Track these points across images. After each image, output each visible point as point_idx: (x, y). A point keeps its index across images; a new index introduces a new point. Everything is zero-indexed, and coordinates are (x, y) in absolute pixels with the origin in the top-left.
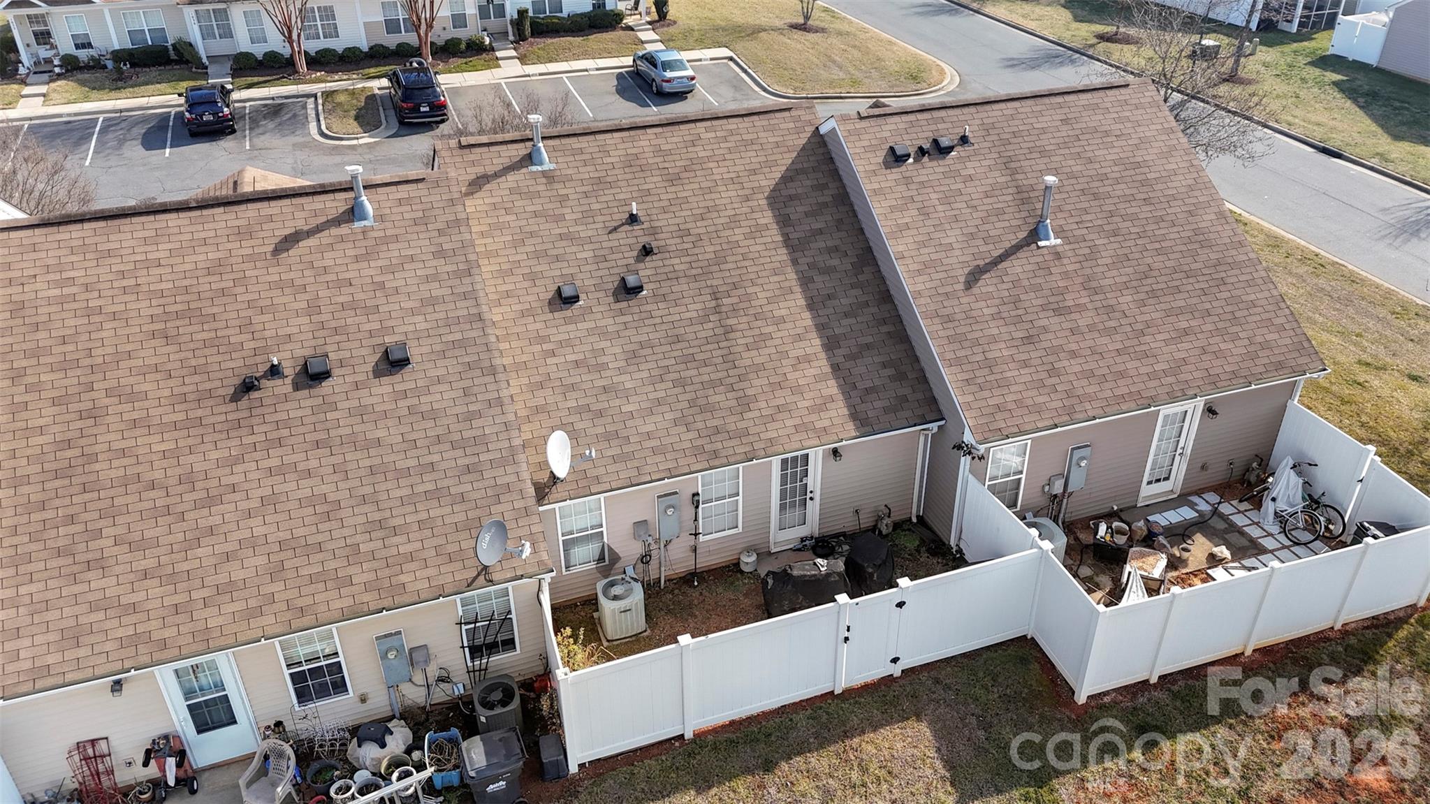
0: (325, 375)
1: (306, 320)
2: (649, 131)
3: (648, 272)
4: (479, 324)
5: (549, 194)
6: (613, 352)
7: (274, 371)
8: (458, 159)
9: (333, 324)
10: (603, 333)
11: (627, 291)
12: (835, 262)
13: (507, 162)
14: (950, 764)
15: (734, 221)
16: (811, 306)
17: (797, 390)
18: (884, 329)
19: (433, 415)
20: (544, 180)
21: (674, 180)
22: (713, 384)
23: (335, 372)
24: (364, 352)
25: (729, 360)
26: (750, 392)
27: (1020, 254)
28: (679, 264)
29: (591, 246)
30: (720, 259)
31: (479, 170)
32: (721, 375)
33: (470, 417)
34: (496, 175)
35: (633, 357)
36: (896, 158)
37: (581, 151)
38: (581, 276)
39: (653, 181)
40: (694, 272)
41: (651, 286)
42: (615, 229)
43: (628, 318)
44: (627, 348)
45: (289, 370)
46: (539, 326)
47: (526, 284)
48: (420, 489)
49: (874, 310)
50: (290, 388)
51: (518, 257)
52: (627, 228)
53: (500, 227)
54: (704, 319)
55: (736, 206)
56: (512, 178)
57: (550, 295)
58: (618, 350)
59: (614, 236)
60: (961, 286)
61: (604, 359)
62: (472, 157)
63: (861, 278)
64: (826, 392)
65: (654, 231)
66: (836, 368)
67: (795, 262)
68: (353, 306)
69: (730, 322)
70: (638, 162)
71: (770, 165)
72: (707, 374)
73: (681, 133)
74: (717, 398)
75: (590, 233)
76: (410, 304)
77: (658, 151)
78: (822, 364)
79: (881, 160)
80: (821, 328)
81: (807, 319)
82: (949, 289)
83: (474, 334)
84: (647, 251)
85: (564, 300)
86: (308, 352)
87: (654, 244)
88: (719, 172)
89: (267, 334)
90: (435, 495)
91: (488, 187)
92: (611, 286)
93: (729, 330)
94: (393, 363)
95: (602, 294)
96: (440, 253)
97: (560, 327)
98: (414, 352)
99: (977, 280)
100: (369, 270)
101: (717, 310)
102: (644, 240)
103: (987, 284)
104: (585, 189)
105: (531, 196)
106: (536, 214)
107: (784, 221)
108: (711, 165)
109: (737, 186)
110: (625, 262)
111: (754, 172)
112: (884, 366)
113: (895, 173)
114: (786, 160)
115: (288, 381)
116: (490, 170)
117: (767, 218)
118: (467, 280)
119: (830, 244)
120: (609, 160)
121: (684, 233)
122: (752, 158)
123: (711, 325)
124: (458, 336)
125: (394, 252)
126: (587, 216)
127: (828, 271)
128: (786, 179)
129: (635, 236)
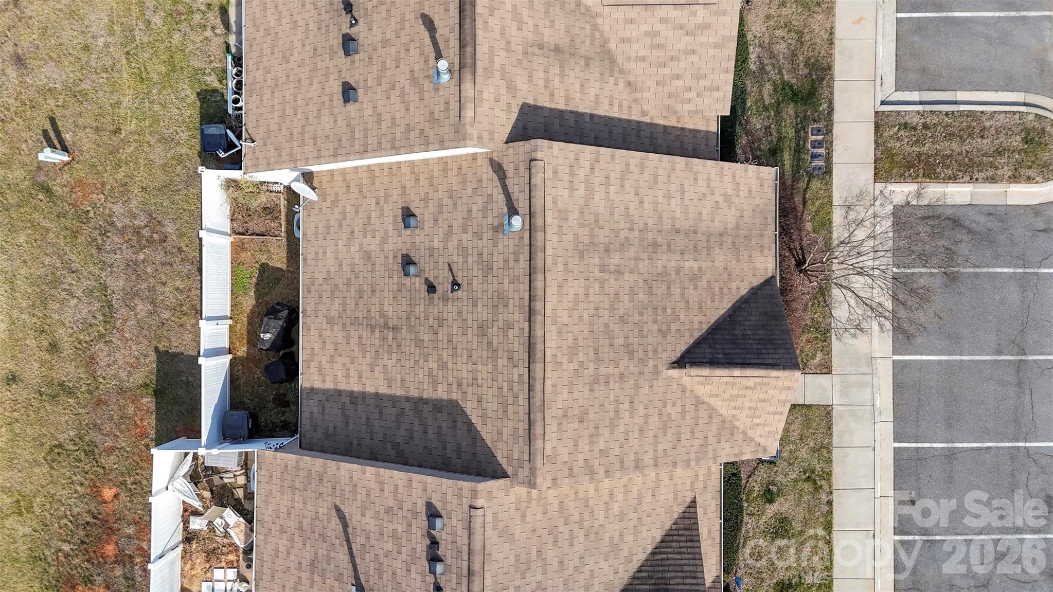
0: (347, 53)
1: (379, 39)
2: (527, 324)
3: (417, 285)
4: (362, 150)
5: (485, 225)
6: (372, 244)
7: (355, 22)
9: (375, 57)
10: (385, 240)
11: (407, 265)
12: (402, 432)
13: (514, 197)
15: (443, 366)
16: (377, 395)
17: (331, 360)
18: (355, 441)
19: (319, 116)
20: (496, 223)
21: (482, 329)
22: (344, 304)
23: (349, 59)
24: (357, 76)
25: (355, 322)
26: (336, 328)
27: (351, 568)
28: (420, 309)
29: (441, 248)
30: (418, 342)
31: (510, 173)
32: (348, 311)
33: (315, 138)
34: (504, 187)
35: (368, 256)
36: (433, 514)
37: (517, 261)
38: (422, 235)
39: (483, 313)
40: (413, 319)
41: (408, 284)
42: (451, 270)
43: (391, 260)
44: (373, 254)
45: (353, 31)
46: (395, 198)
47: (422, 194)
48: (287, 107)
49: (367, 442)
50: (344, 32)
51: (440, 192)
52: (451, 279)
53: (464, 182)
54: (382, 315)
55: (455, 372)
56: (501, 198)
57: (412, 209)
58: (373, 247)
59: (447, 268)
60: (338, 503)
61: (369, 237)
62: (522, 169)
63: (389, 445)
65: (445, 299)
66: (339, 393)
67: (408, 399)
68: (384, 68)
69: (377, 332)
70: (501, 306)
71: (484, 417)
72: (351, 303)
73: (521, 352)
74: (337, 304)
75: (451, 249)
76: (379, 106)
77: (508, 326)
79: (434, 501)
82: (338, 493)
83: (357, 146)
84: (431, 288)
85: (408, 218)
86: (361, 41)
87: (436, 296)
88: (484, 371)
89: (375, 15)
90: (283, 116)
91: (495, 177)
92: (412, 254)
93: (372, 328)
94: (348, 92)
95: (409, 245)
96: (409, 129)
97: (392, 211)
98: (351, 107)
99: (340, 518)
100: (403, 80)
101: (386, 326)
102: (440, 289)
103: (335, 523)
104: (485, 255)
105: (484, 211)
106: (470, 211)
107: (438, 406)
108: (490, 366)
109: (470, 381)
110: (427, 270)
111: (480, 401)
112: (335, 428)
113: (421, 508)
114: (487, 434)
115: (348, 31)
116: (509, 182)
117: (441, 393)
118: (389, 145)
119: (416, 434)
120: (506, 281)
121: (441, 321)
122: (492, 406)
123: (378, 318)
124: (357, 136)
125: (413, 97)
126: (463, 251)
127: (398, 421)
128: (470, 426)
129: (443, 285)
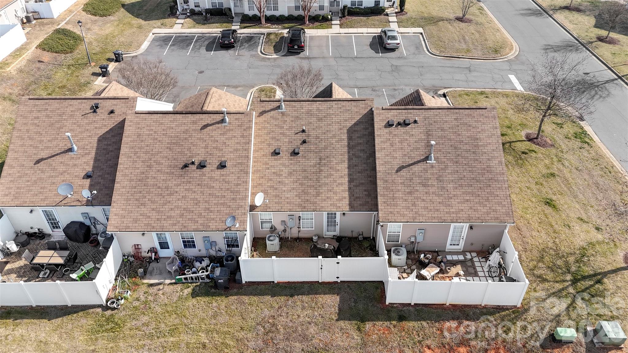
0: (204, 166)
1: (204, 150)
2: (317, 102)
3: (303, 148)
4: (247, 159)
5: (281, 119)
6: (286, 171)
7: (193, 163)
8: (259, 105)
9: (210, 152)
10: (284, 165)
11: (295, 153)
12: (362, 155)
13: (272, 107)
14: (340, 309)
15: (334, 136)
16: (349, 168)
17: (335, 193)
18: (369, 179)
19: (228, 182)
20: (281, 115)
21: (320, 120)
22: (311, 186)
23: (208, 166)
24: (216, 161)
25: (318, 180)
26: (321, 191)
27: (419, 164)
28: (313, 147)
29: (289, 138)
30: (326, 148)
31: (264, 109)
32: (314, 184)
33: (238, 185)
34: (268, 111)
35: (290, 174)
36: (389, 125)
37: (295, 106)
38: (283, 146)
39: (314, 120)
40: (316, 150)
41: (303, 153)
42: (297, 133)
43: (293, 162)
44: (290, 171)
45: (197, 164)
46: (267, 160)
47: (267, 147)
48: (220, 202)
49: (368, 172)
50: (196, 168)
51: (267, 138)
52: (301, 133)
53: (265, 128)
54: (315, 166)
55: (336, 131)
56: (272, 112)
57: (272, 151)
58: (287, 171)
59: (296, 135)
60: (395, 171)
61: (282, 173)
62: (263, 105)
63: (368, 161)
64: (344, 195)
65: (308, 136)
66: (350, 188)
67: (349, 152)
68: (216, 148)
69: (322, 168)
70: (311, 113)
71: (352, 118)
72: (310, 183)
73: (327, 104)
74: (311, 191)
75: (289, 133)
76: (231, 150)
77: (318, 110)
78: (346, 187)
79: (384, 125)
80: (349, 175)
81: (346, 172)
82: (390, 171)
83: (245, 161)
84: (304, 142)
85: (276, 153)
86: (202, 159)
87: (307, 140)
88: (335, 119)
89: (194, 152)
90: (223, 204)
91: (264, 115)
92: (291, 151)
93: (321, 171)
94: (222, 166)
95: (287, 153)
96: (242, 136)
97: (273, 161)
98: (227, 164)
99: (400, 170)
100: (223, 138)
101: (319, 164)
102: (304, 138)
103: (403, 172)
104: (292, 119)
105: (276, 119)
106: (276, 125)
107: (350, 138)
108: (333, 116)
109: (339, 125)
110: (297, 144)
111: (346, 121)
112: (365, 191)
113: (387, 130)
114: (358, 118)
115: (196, 166)
116: (267, 109)
117: (345, 137)
118: (247, 145)
119: (362, 148)
120: (302, 111)
121: (317, 138)
122: (347, 115)
123: (316, 168)
124: (241, 161)
125: (230, 134)
126: (291, 128)
127: (358, 157)
128: (356, 124)
129: (302, 136)
